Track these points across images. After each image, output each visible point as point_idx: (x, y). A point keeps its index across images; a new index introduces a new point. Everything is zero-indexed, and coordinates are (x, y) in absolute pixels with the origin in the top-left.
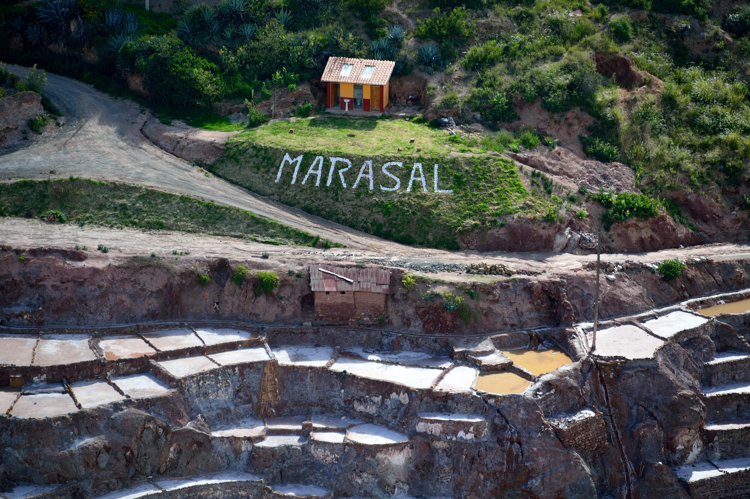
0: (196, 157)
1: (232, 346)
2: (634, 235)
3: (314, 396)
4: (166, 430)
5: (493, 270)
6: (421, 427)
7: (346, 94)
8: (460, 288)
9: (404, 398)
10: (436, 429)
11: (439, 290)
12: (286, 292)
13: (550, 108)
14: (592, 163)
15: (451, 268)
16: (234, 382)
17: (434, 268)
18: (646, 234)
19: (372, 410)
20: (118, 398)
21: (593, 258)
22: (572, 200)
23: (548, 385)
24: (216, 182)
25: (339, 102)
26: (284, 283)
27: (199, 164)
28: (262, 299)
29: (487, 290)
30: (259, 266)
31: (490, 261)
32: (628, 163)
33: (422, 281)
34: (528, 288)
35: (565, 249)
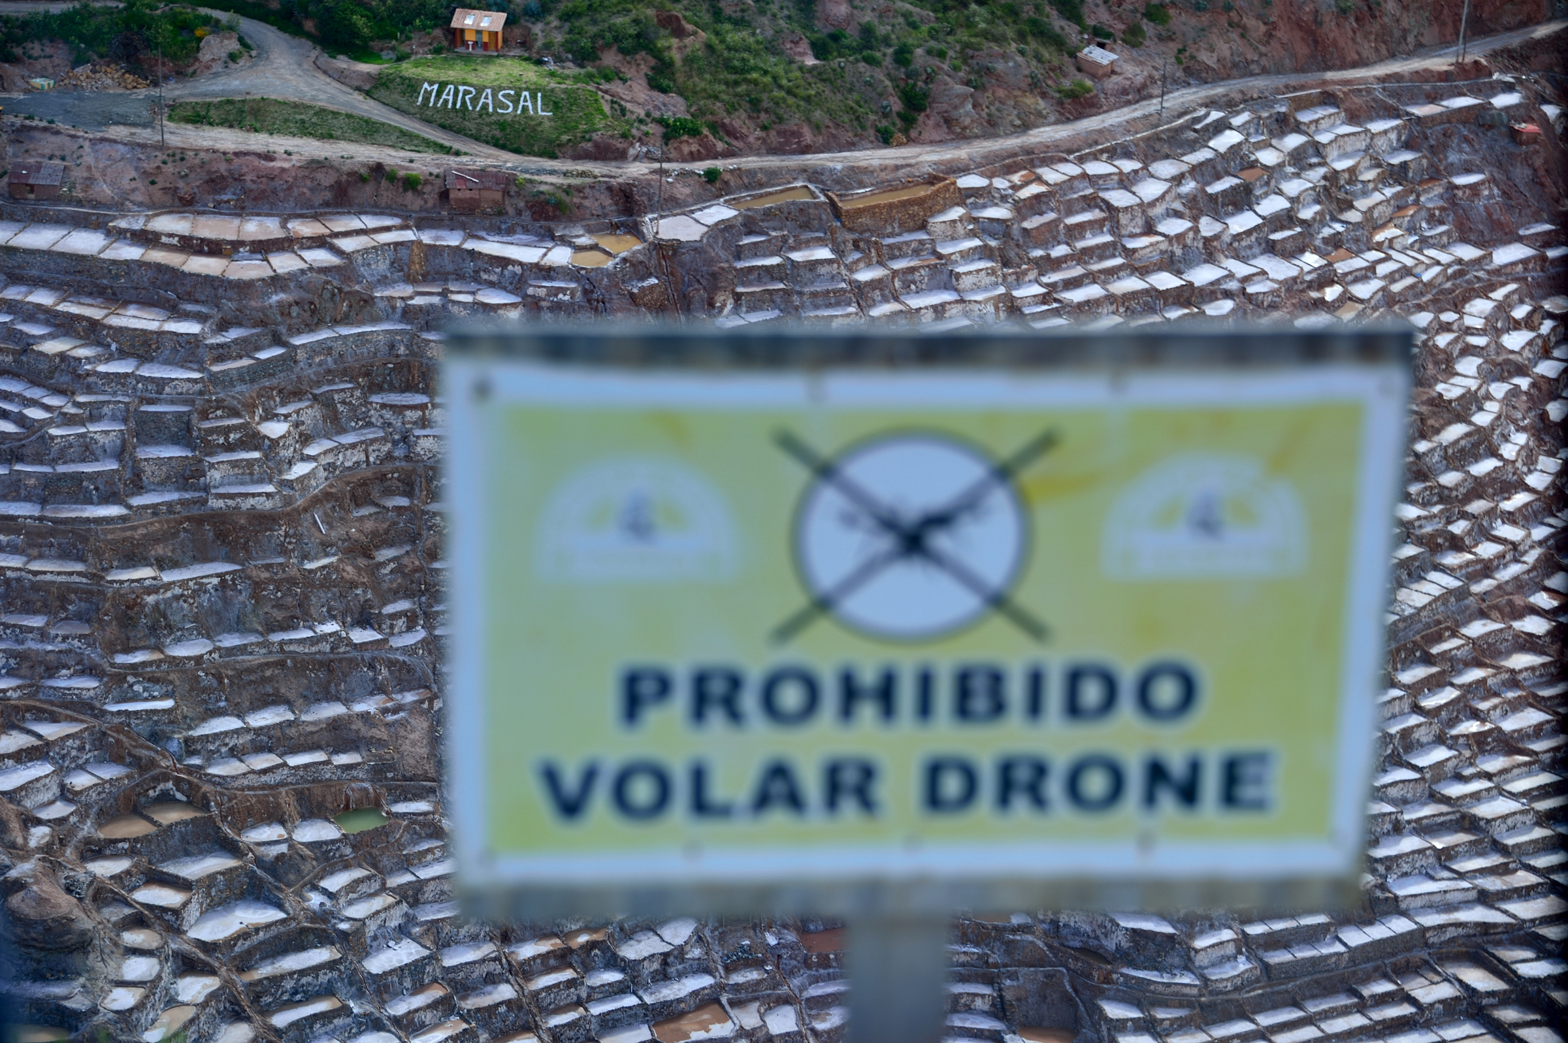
0: (356, 84)
1: (388, 229)
2: (686, 149)
3: (450, 267)
4: (340, 290)
5: (582, 174)
6: (530, 291)
7: (470, 37)
8: (559, 187)
9: (518, 269)
10: (542, 292)
11: (543, 188)
12: (428, 189)
13: (623, 51)
14: (655, 94)
15: (552, 172)
16: (390, 254)
17: (539, 172)
18: (694, 148)
19: (494, 278)
20: (304, 266)
21: (657, 165)
22: (641, 121)
23: (625, 260)
24: (371, 102)
25: (464, 43)
26: (426, 182)
27: (358, 89)
28: (410, 194)
29: (579, 189)
30: (407, 169)
31: (581, 167)
32: (681, 94)
33: (531, 181)
34: (610, 188)
35: (636, 158)
